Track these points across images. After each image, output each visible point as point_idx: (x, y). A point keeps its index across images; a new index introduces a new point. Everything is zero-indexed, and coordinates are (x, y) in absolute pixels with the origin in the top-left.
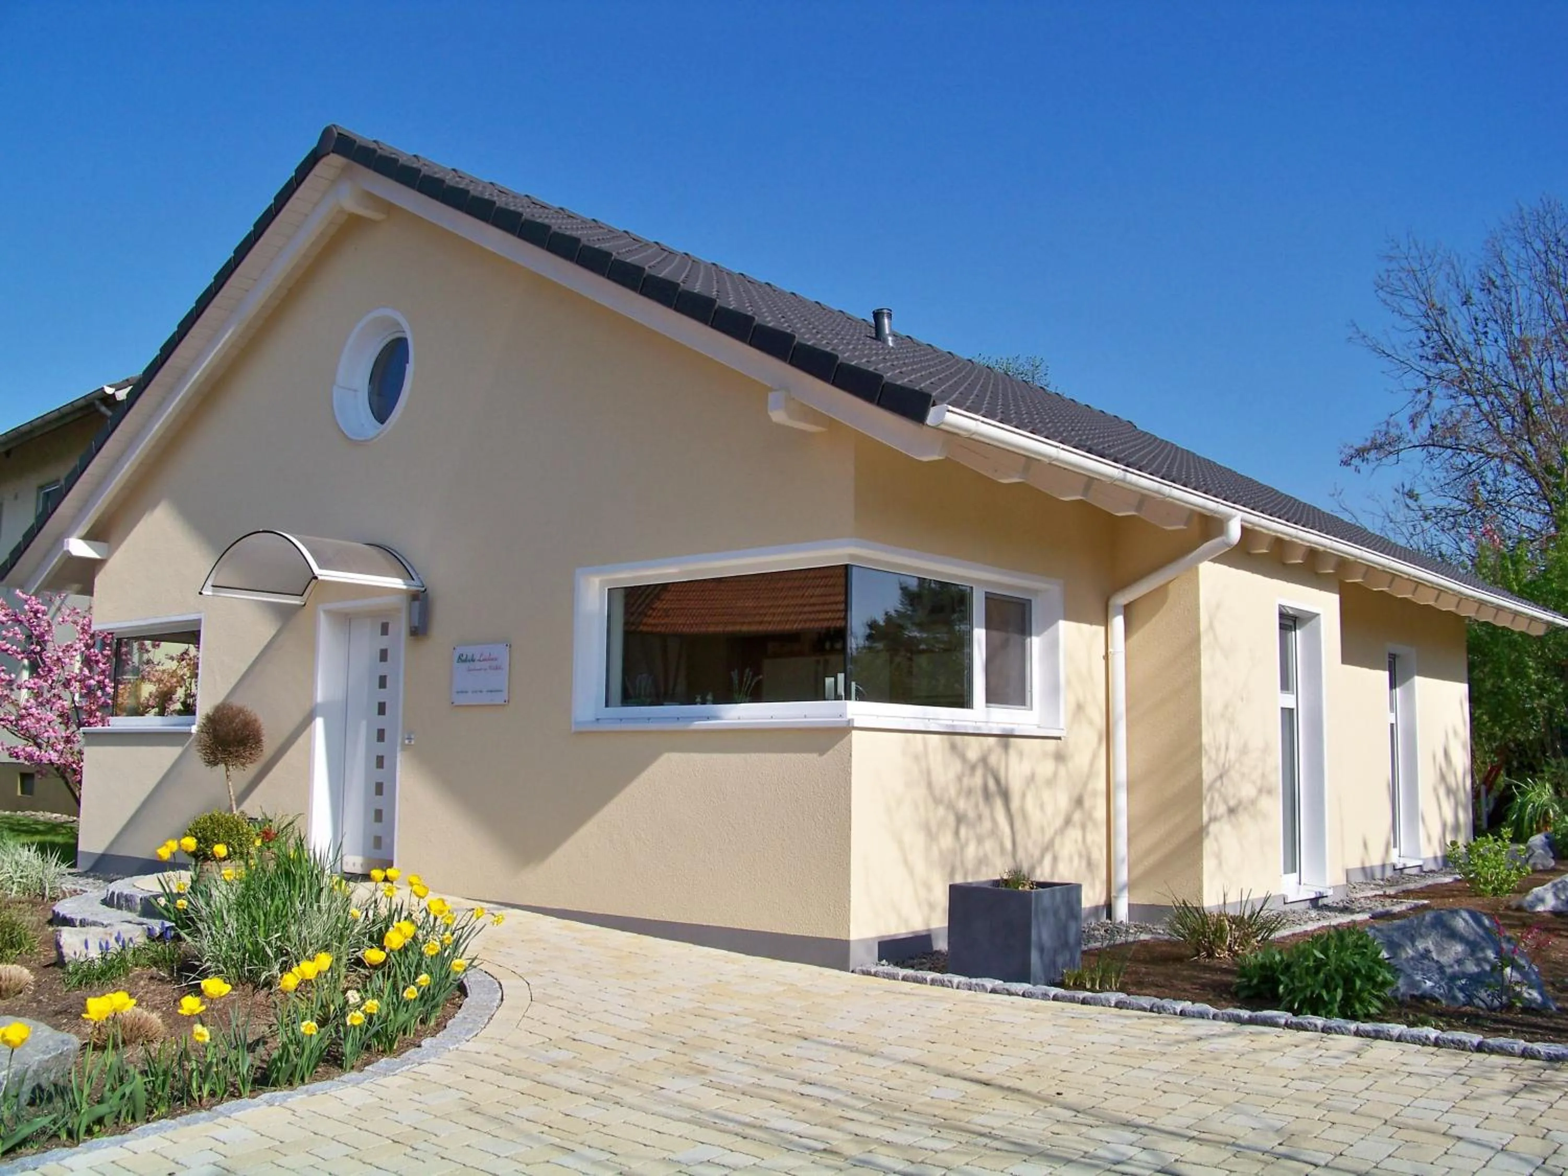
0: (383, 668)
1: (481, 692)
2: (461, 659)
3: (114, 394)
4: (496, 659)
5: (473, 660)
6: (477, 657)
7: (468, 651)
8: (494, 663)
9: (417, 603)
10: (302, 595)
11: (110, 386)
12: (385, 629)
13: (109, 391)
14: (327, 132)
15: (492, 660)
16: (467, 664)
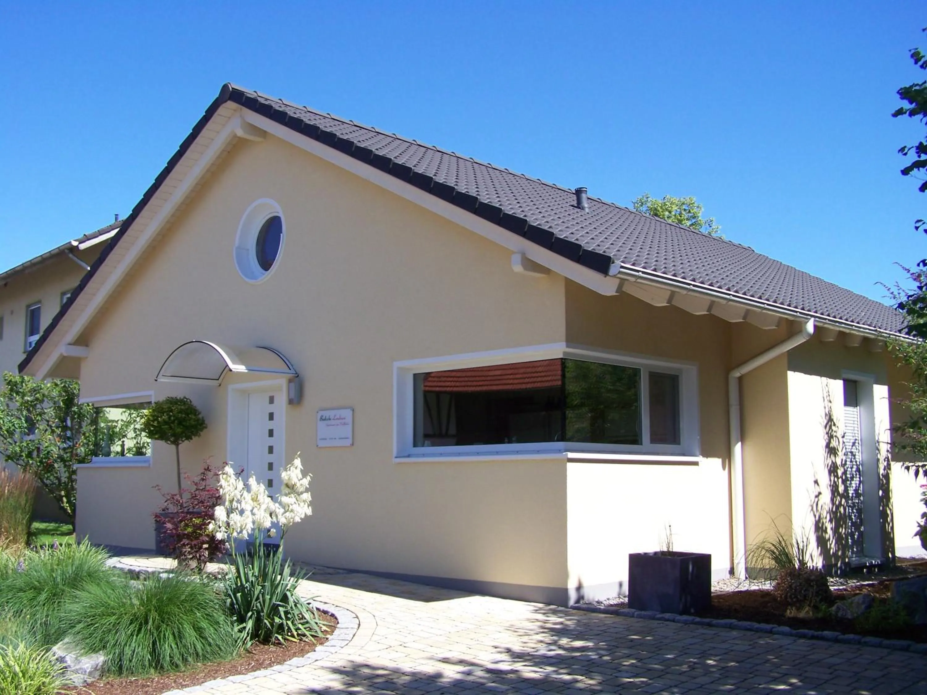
0: (271, 425)
1: (335, 439)
2: (322, 419)
3: (77, 246)
4: (344, 419)
5: (330, 419)
6: (332, 417)
7: (326, 414)
8: (344, 421)
9: (292, 385)
10: (218, 380)
11: (75, 240)
12: (271, 400)
13: (75, 244)
14: (225, 87)
15: (342, 419)
16: (325, 422)
